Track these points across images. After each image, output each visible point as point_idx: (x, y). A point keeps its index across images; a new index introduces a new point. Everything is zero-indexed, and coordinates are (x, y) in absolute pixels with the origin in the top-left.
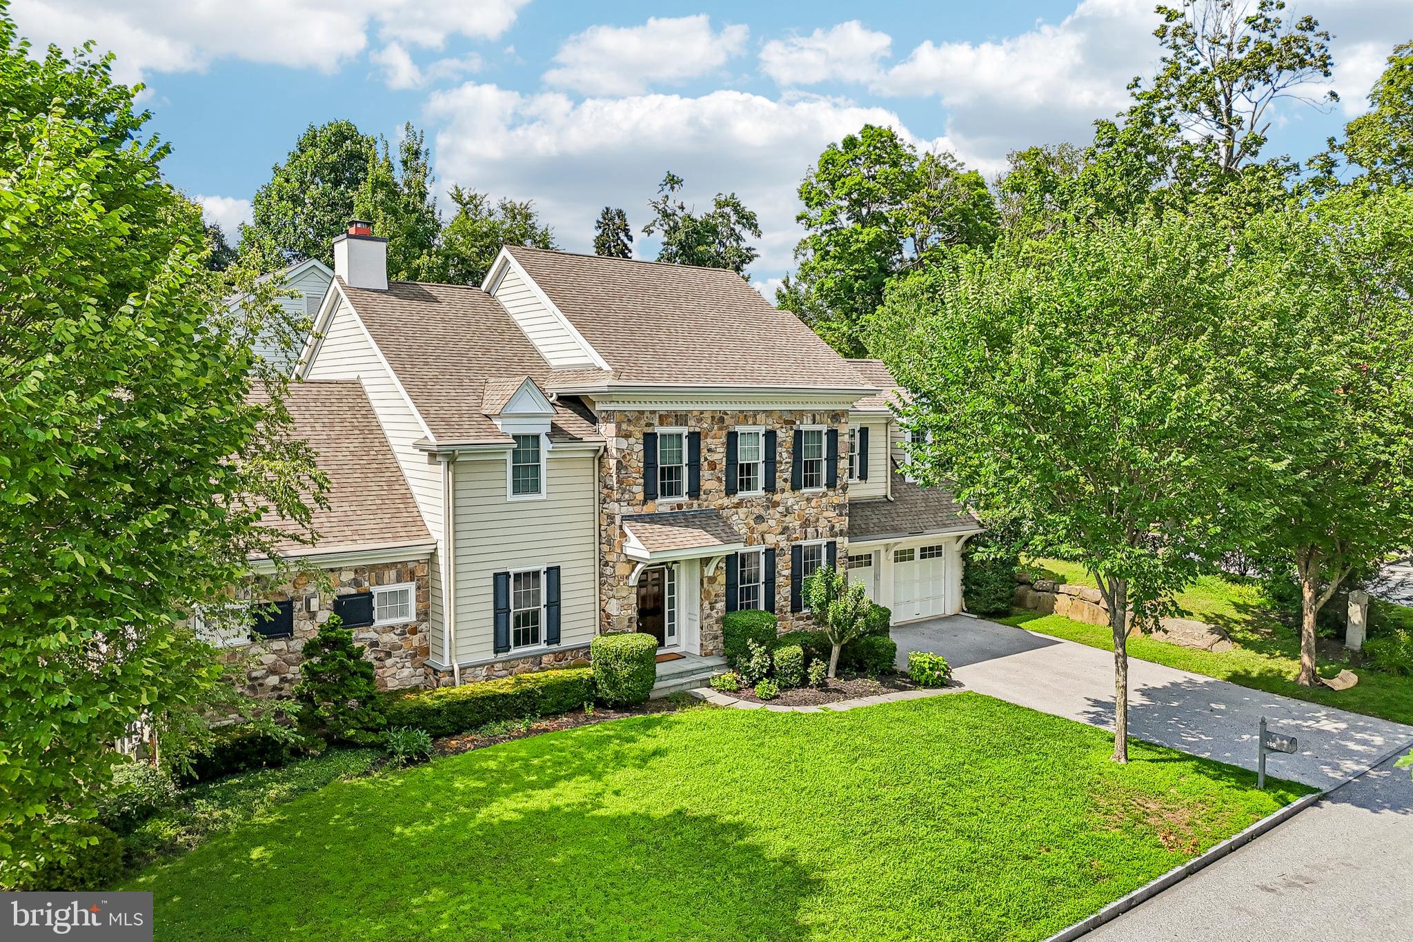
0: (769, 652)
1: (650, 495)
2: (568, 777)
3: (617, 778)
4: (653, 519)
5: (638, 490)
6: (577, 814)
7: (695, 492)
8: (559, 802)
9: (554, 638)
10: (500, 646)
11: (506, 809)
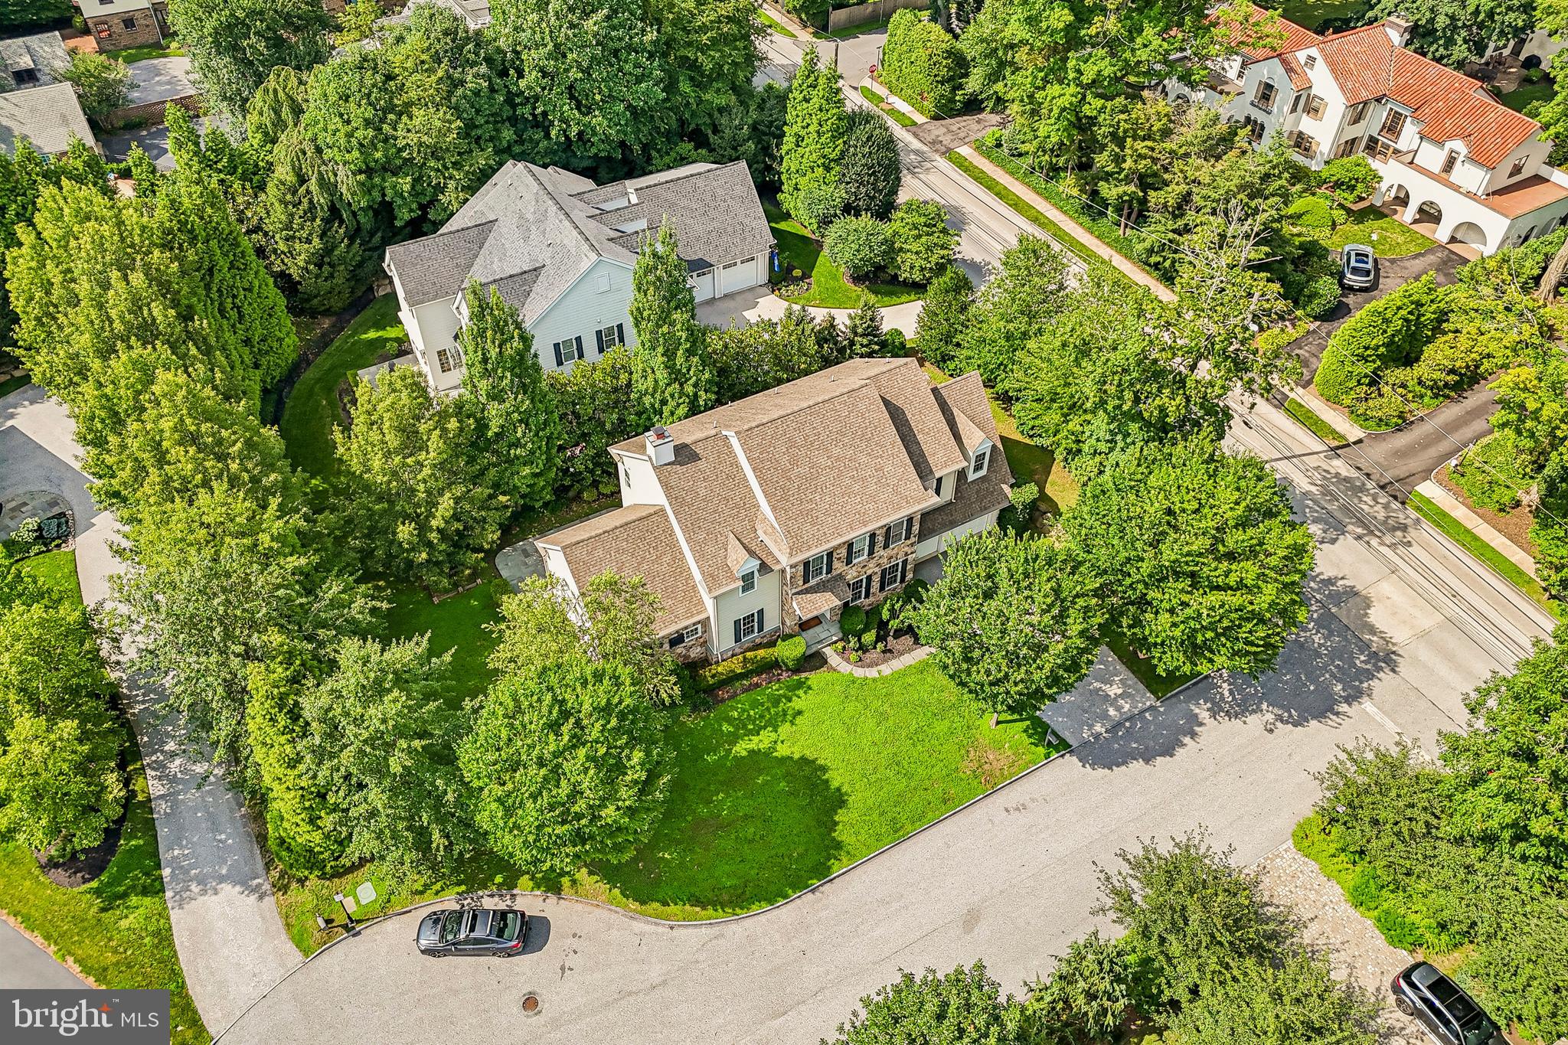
0: (859, 640)
1: (806, 581)
2: (765, 727)
3: (785, 729)
4: (807, 591)
5: (801, 582)
6: (767, 754)
7: (829, 571)
8: (761, 746)
9: (761, 629)
10: (738, 639)
11: (741, 748)
